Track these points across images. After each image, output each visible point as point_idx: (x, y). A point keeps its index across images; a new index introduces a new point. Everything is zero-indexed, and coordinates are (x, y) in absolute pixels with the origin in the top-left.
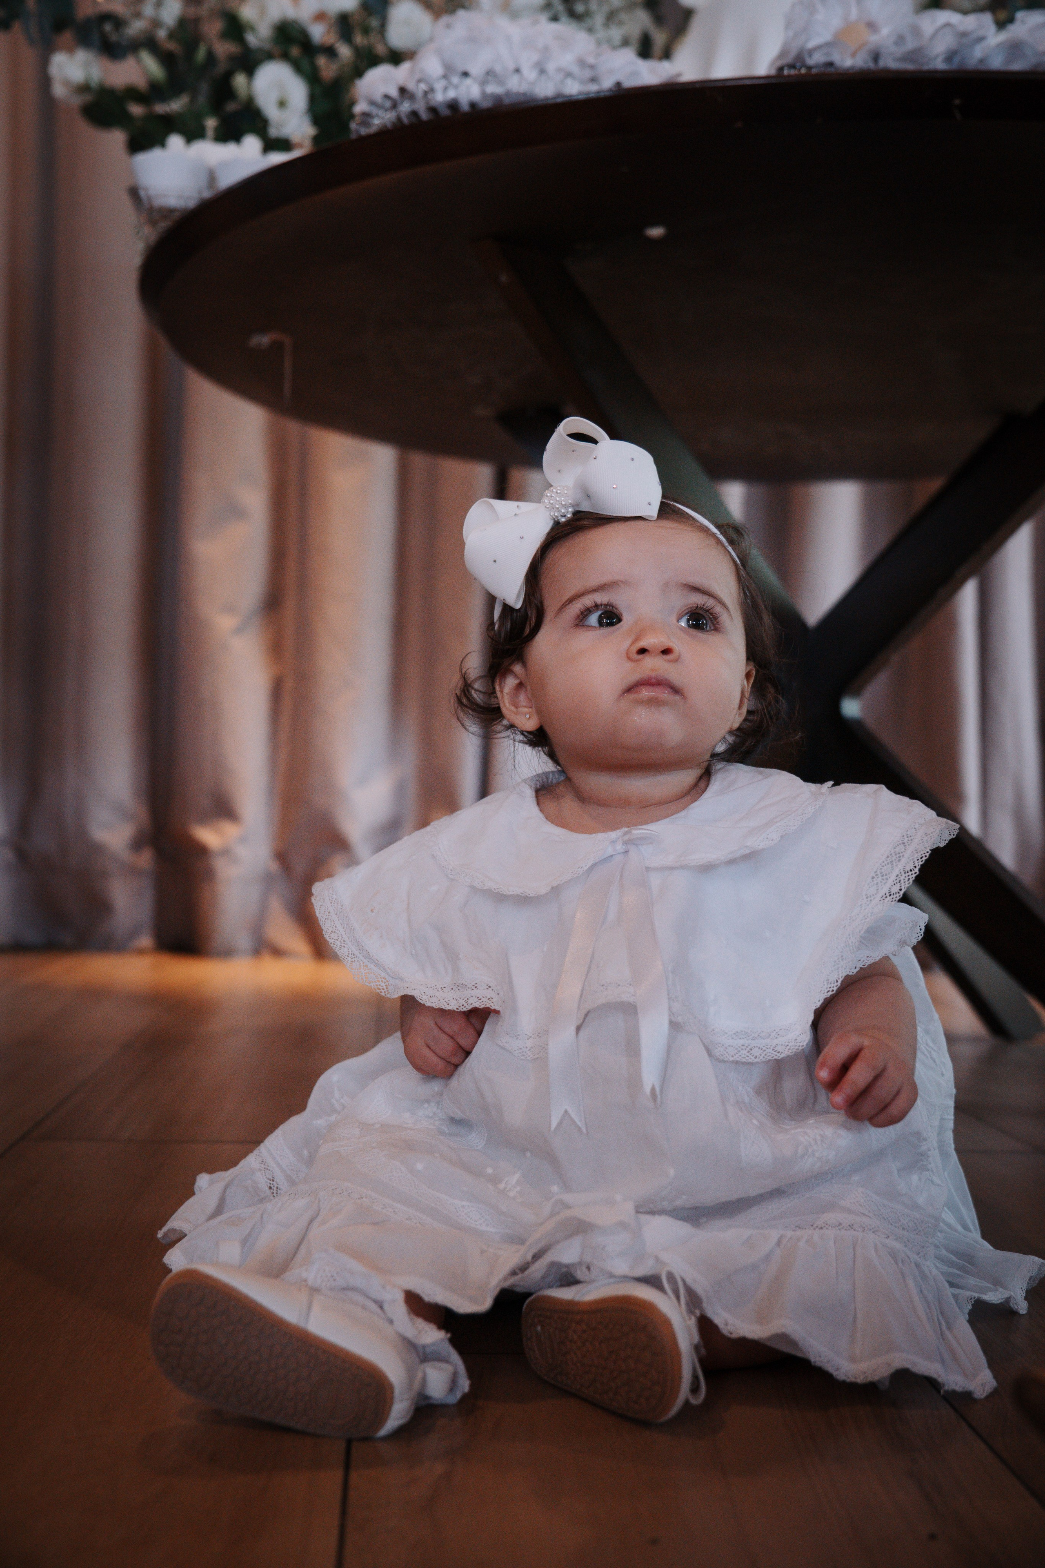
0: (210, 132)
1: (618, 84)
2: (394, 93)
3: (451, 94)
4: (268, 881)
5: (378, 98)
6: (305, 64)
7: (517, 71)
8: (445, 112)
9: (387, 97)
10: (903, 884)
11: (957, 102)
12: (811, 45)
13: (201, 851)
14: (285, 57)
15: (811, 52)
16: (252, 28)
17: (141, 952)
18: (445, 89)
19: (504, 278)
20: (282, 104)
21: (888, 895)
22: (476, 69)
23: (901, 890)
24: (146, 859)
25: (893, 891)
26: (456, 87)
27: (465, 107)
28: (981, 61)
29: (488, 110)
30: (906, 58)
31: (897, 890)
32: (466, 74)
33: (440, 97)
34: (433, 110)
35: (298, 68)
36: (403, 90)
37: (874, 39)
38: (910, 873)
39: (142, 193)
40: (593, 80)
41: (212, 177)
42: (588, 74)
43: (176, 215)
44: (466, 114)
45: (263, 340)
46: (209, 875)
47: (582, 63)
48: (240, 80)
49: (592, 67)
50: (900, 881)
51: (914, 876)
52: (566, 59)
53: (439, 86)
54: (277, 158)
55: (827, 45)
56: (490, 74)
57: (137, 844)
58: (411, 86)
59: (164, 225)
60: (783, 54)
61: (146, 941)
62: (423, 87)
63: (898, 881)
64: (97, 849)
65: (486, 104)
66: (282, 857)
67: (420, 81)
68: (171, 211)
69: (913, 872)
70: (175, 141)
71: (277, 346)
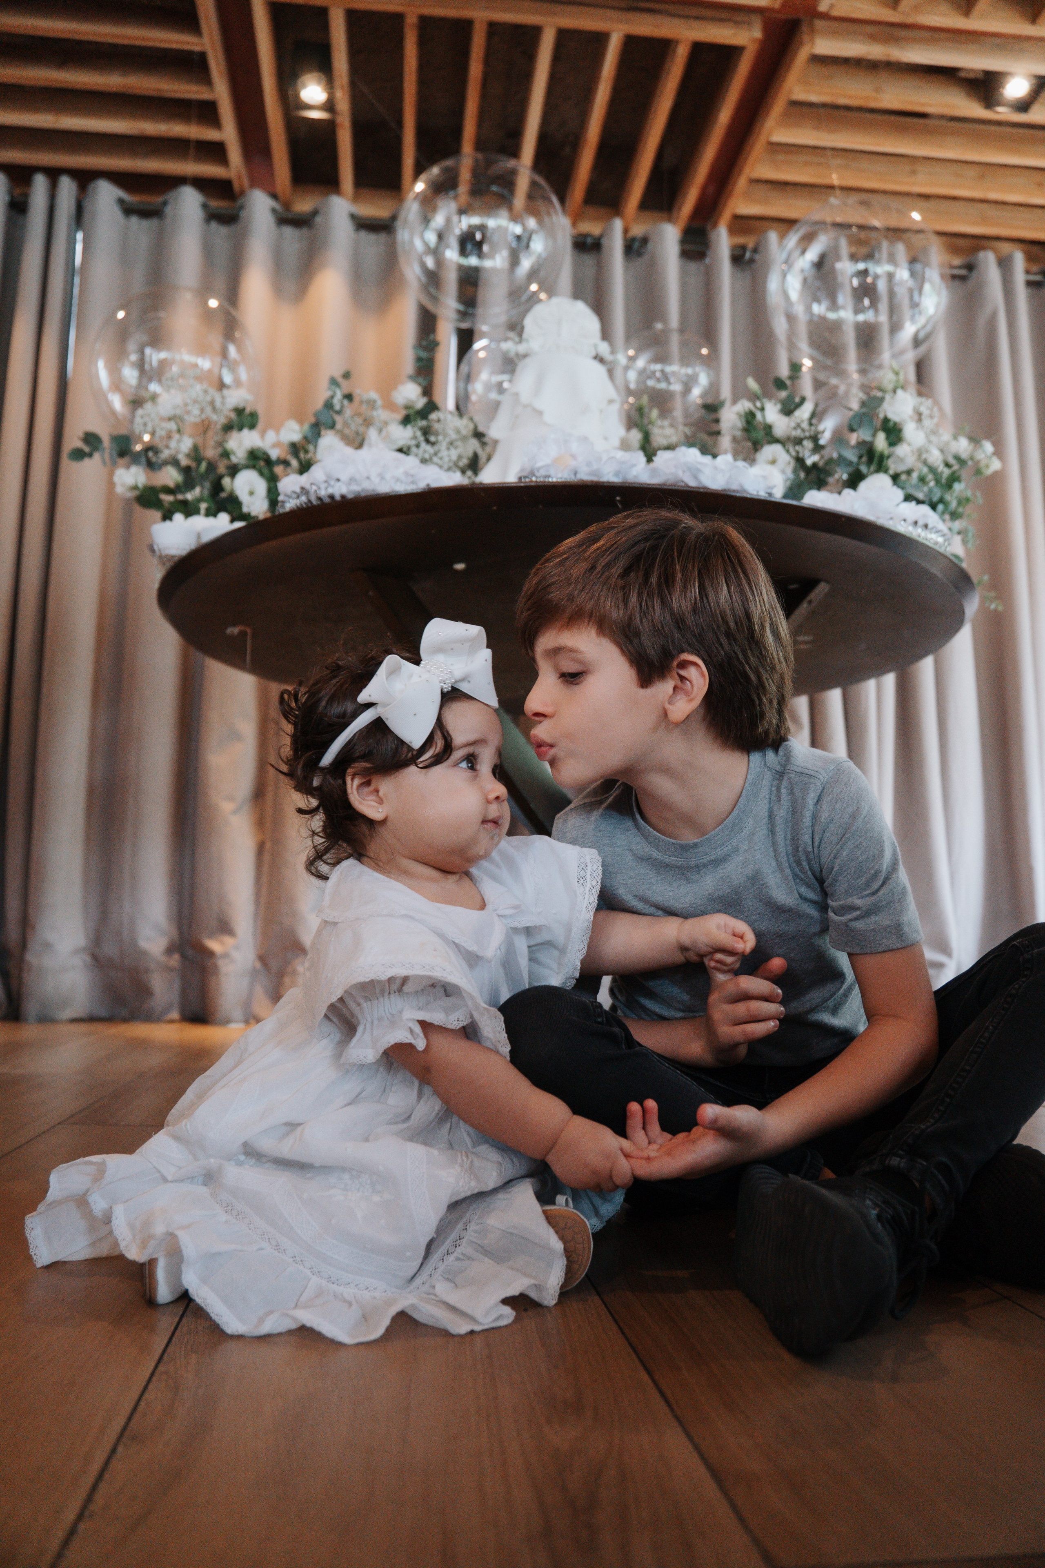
0: (203, 511)
1: (428, 485)
2: (298, 490)
3: (330, 491)
4: (253, 974)
5: (289, 493)
6: (266, 471)
7: (368, 478)
8: (327, 500)
9: (294, 492)
10: (597, 878)
11: (618, 498)
12: (539, 464)
13: (211, 954)
14: (254, 467)
15: (538, 469)
16: (234, 454)
17: (172, 1021)
18: (326, 488)
19: (371, 593)
20: (251, 493)
21: (592, 888)
22: (344, 477)
23: (598, 882)
24: (175, 960)
25: (594, 885)
26: (333, 486)
27: (338, 498)
28: (635, 477)
29: (351, 499)
30: (590, 474)
31: (596, 883)
32: (338, 480)
33: (323, 493)
34: (320, 499)
35: (261, 474)
36: (303, 488)
37: (573, 463)
38: (597, 871)
39: (156, 548)
40: (413, 483)
41: (199, 536)
42: (410, 479)
43: (176, 559)
44: (339, 502)
45: (234, 630)
46: (216, 970)
47: (406, 474)
48: (226, 481)
49: (412, 476)
50: (594, 877)
51: (601, 871)
52: (399, 472)
53: (323, 486)
54: (239, 524)
55: (547, 466)
56: (352, 480)
57: (170, 950)
58: (307, 486)
59: (169, 565)
60: (522, 470)
61: (175, 1015)
62: (314, 488)
63: (593, 877)
64: (144, 953)
65: (350, 496)
66: (262, 959)
67: (312, 484)
68: (173, 557)
69: (599, 869)
70: (178, 517)
71: (243, 634)
